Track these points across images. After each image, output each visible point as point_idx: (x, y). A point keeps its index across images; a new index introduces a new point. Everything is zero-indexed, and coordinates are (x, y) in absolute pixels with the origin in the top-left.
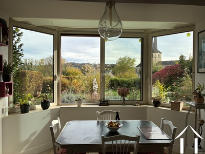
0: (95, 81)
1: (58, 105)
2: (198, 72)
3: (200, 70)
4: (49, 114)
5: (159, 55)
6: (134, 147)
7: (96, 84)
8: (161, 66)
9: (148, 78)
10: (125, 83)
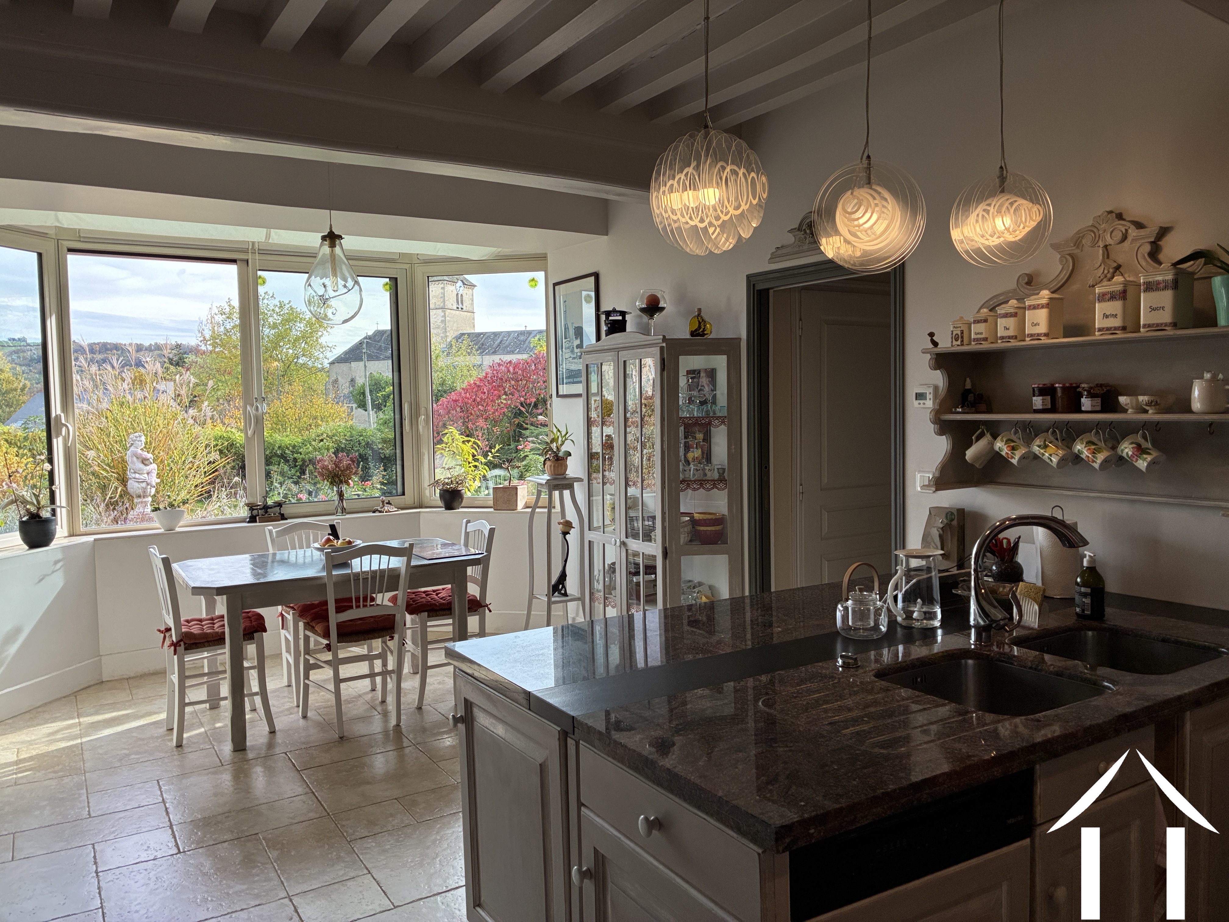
0: (138, 448)
1: (71, 535)
2: (558, 395)
3: (564, 389)
4: (56, 562)
5: (460, 299)
6: (398, 576)
7: (144, 462)
8: (476, 359)
9: (418, 415)
10: (283, 457)
